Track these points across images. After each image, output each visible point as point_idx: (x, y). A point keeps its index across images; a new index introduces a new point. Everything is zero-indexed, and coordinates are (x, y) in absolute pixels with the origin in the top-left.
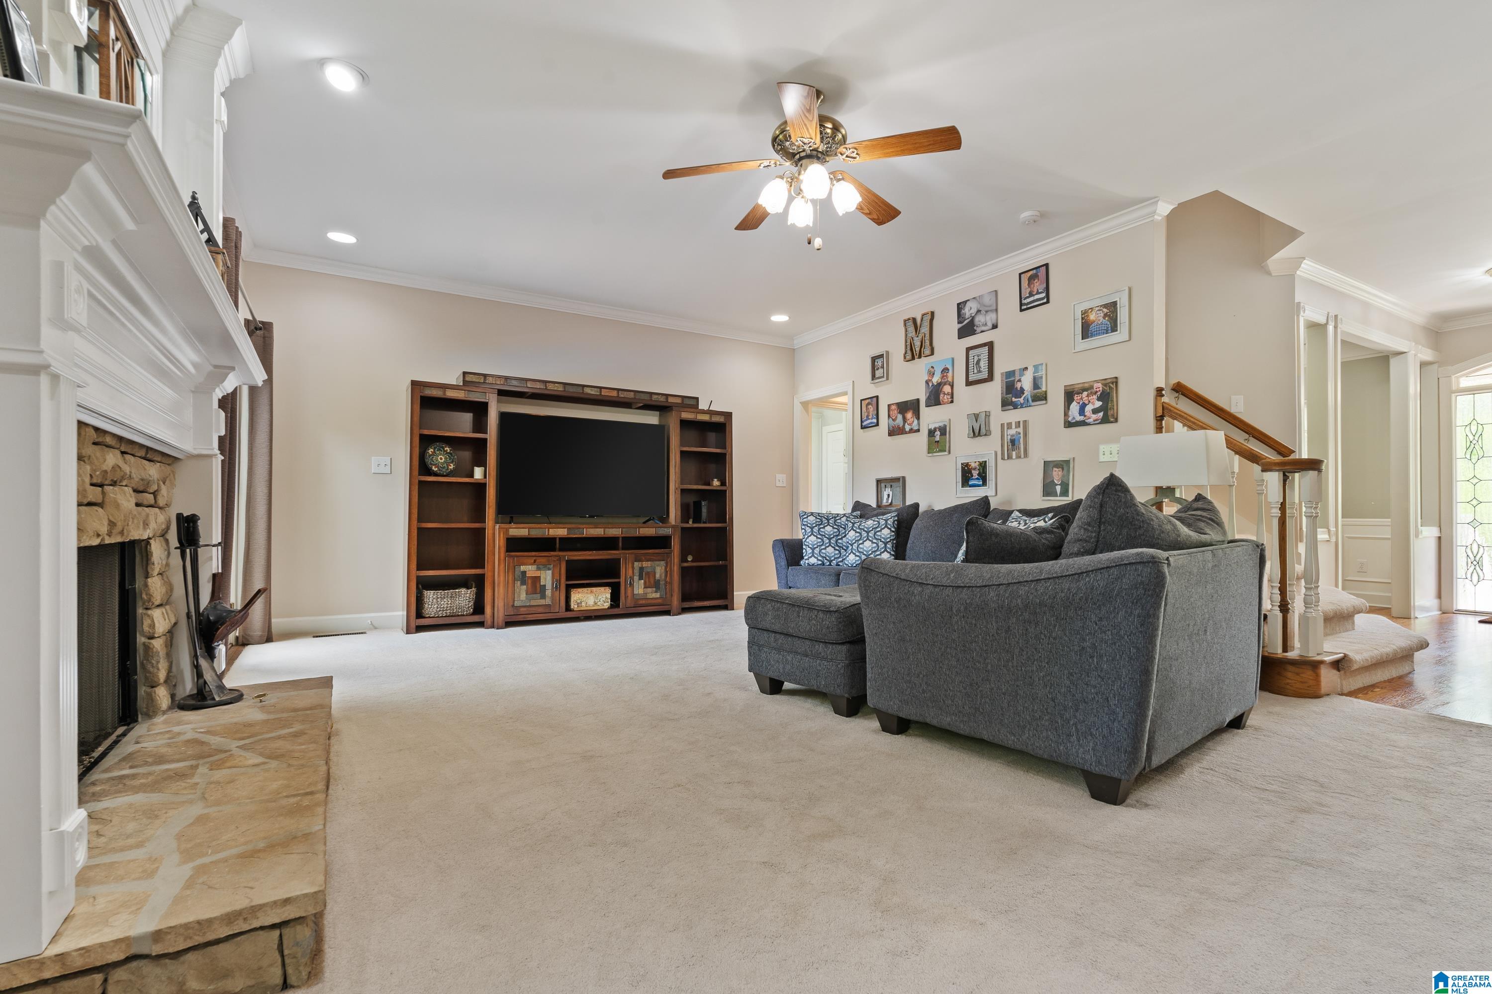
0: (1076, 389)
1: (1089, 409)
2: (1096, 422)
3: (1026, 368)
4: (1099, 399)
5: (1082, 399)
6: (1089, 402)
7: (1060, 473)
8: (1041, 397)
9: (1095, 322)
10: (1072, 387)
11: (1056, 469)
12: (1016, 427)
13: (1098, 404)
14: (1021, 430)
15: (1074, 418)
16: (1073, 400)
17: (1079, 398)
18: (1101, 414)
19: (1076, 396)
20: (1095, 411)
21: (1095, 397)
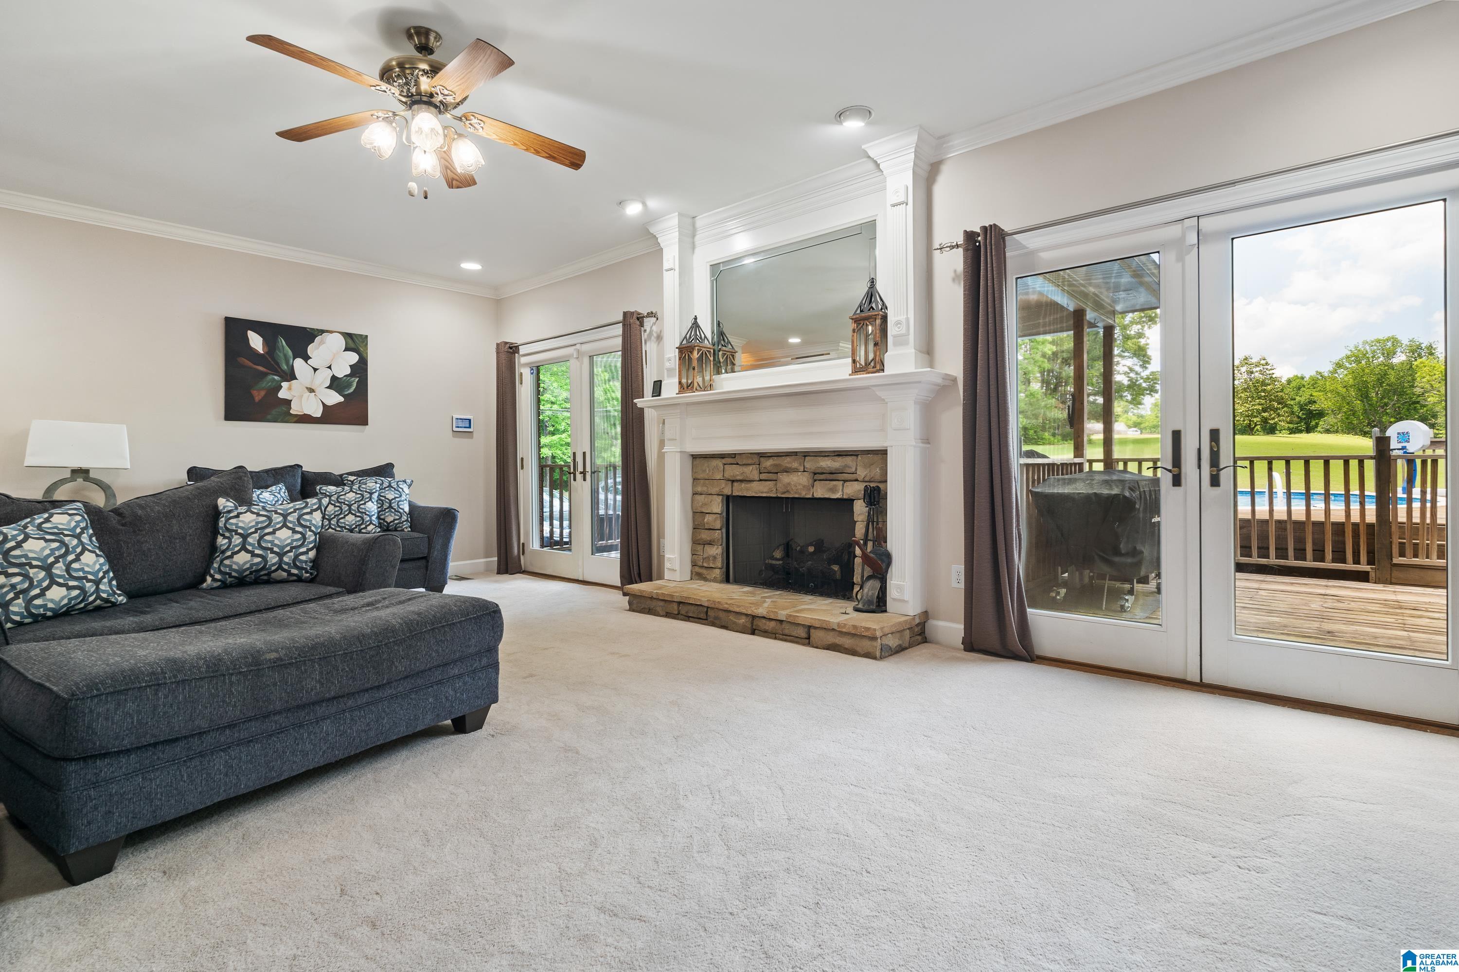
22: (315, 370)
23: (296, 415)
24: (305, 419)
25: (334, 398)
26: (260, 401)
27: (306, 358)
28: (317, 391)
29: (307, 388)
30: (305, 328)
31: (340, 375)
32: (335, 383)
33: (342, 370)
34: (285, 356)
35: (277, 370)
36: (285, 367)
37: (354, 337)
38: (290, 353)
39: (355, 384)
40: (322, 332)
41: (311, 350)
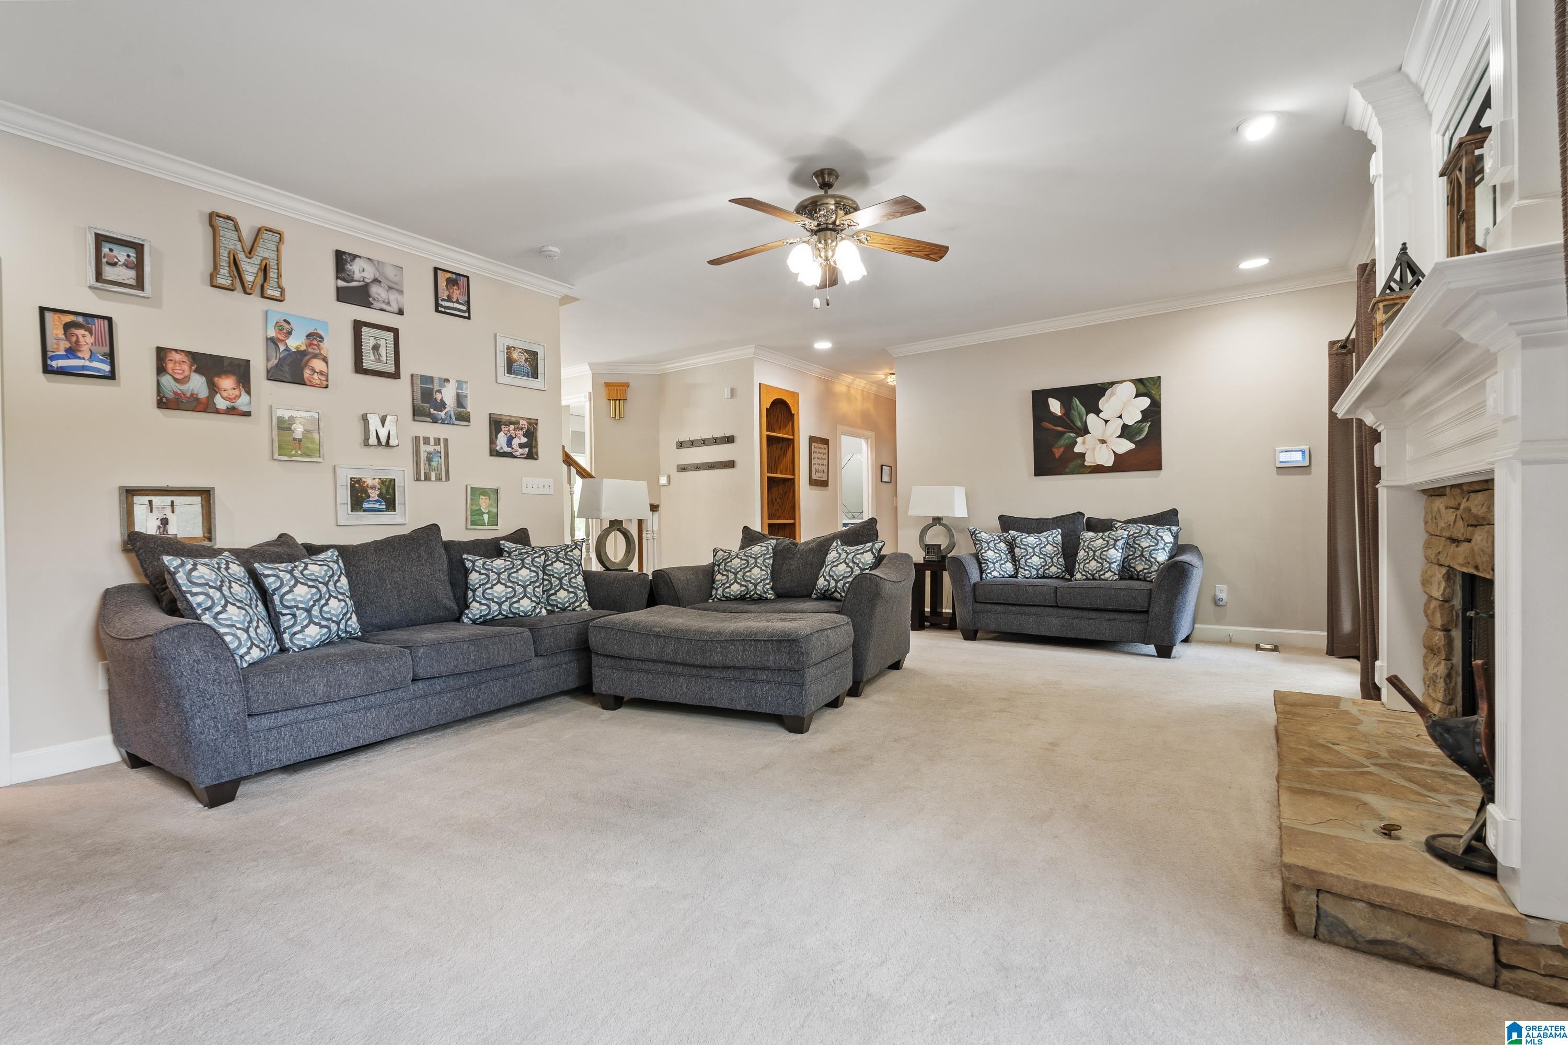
0: (504, 420)
1: (516, 442)
2: (522, 456)
3: (447, 380)
4: (525, 435)
5: (509, 431)
6: (516, 436)
7: (487, 501)
8: (464, 418)
9: (517, 361)
10: (499, 417)
11: (484, 497)
12: (435, 444)
13: (524, 440)
14: (441, 448)
15: (502, 448)
16: (500, 431)
17: (506, 429)
18: (527, 450)
19: (503, 426)
20: (521, 446)
21: (521, 432)
22: (1106, 422)
23: (1090, 466)
24: (1099, 469)
25: (1125, 446)
26: (1059, 457)
27: (1098, 412)
28: (1108, 441)
29: (1099, 440)
30: (1096, 385)
31: (1130, 422)
32: (1126, 432)
33: (1133, 416)
34: (1079, 414)
35: (1071, 427)
36: (1079, 424)
37: (1145, 381)
38: (1083, 410)
39: (1146, 430)
40: (1112, 384)
41: (1102, 404)
